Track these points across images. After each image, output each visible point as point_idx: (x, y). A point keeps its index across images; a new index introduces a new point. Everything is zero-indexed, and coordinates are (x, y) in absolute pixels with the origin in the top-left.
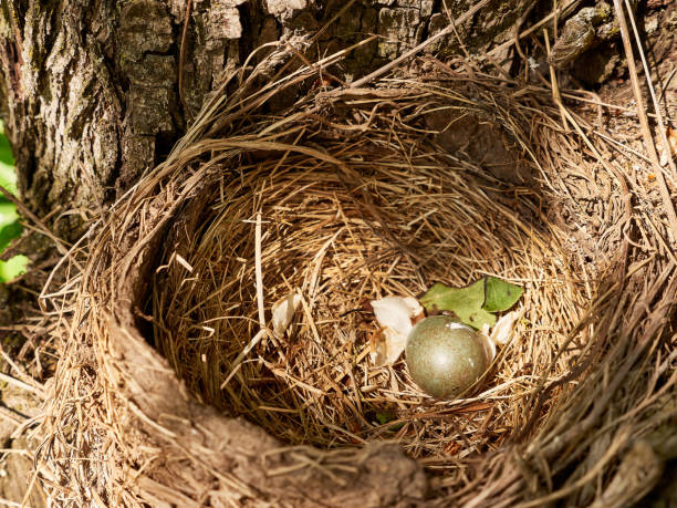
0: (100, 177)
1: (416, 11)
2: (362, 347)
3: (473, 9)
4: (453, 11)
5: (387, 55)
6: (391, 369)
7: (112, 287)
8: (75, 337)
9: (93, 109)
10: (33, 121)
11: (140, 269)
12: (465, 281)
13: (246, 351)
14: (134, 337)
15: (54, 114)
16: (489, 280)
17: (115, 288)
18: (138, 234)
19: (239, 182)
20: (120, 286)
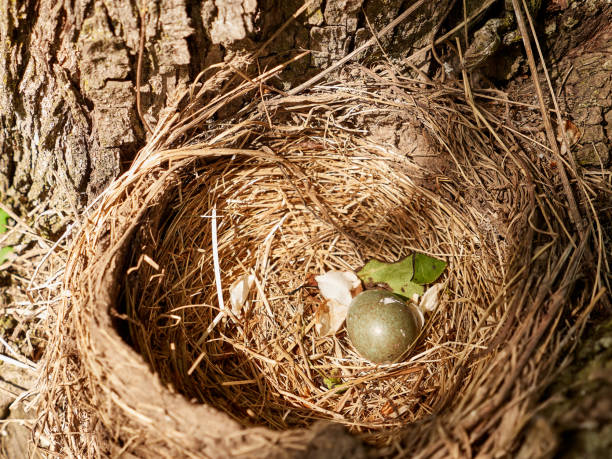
0: (73, 182)
1: (343, 28)
2: (309, 318)
3: (393, 24)
4: (376, 25)
5: (320, 65)
6: (334, 337)
7: (90, 289)
8: (60, 331)
9: (63, 125)
10: (11, 133)
11: (113, 273)
12: (397, 255)
13: (209, 330)
14: (112, 336)
15: (28, 128)
16: (417, 256)
17: (93, 290)
18: (109, 241)
19: (195, 182)
20: (97, 289)
